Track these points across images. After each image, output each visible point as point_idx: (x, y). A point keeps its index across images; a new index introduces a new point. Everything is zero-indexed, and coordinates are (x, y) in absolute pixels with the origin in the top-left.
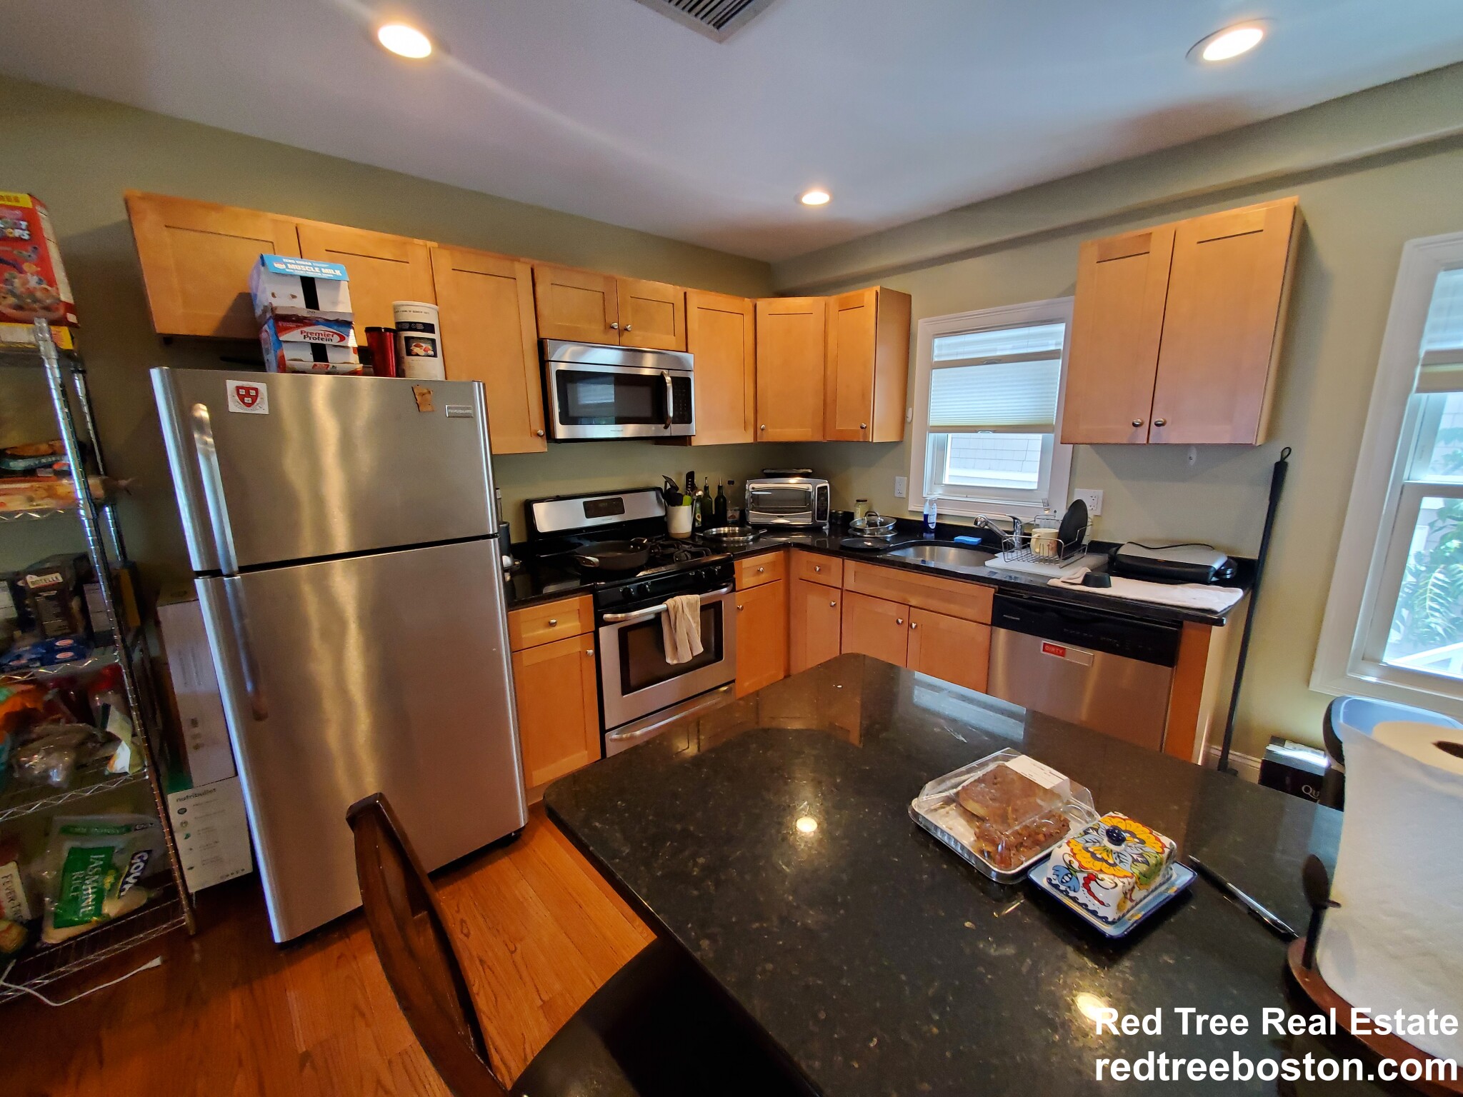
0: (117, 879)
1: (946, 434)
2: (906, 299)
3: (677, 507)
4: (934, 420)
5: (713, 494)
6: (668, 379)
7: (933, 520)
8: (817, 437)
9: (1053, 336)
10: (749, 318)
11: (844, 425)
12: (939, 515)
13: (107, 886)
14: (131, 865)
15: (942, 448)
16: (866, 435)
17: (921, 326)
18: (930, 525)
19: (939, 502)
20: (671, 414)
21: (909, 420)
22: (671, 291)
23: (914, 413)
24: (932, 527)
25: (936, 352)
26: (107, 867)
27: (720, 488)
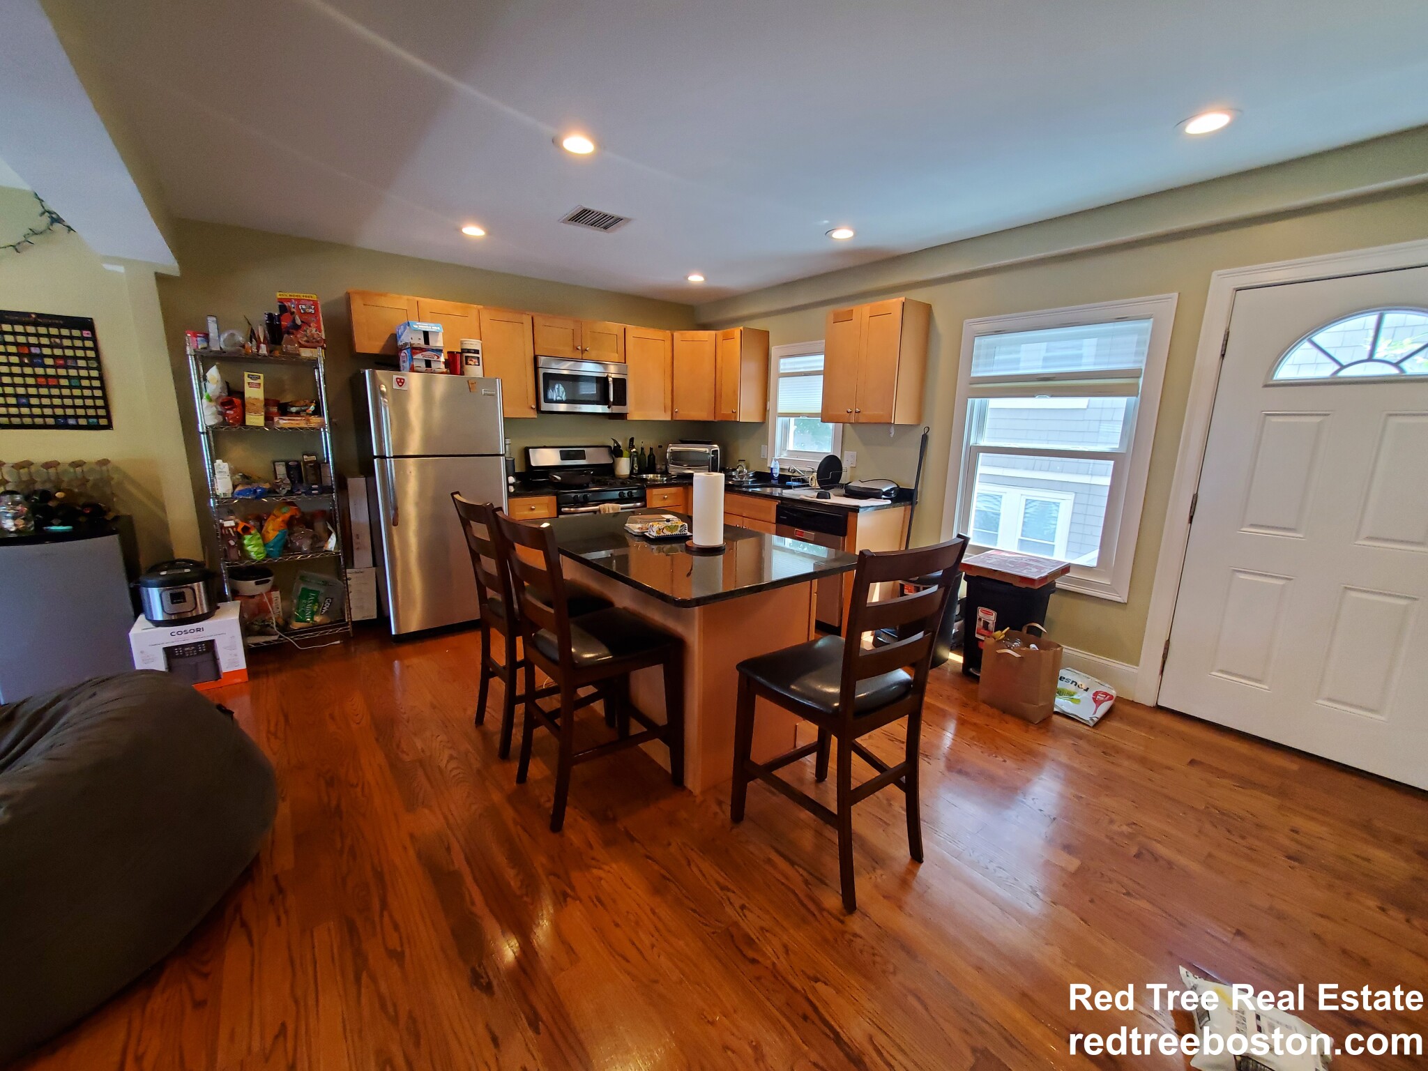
0: (319, 607)
1: (788, 418)
2: (766, 334)
3: (619, 458)
4: (782, 408)
5: (647, 453)
6: (610, 379)
7: (777, 473)
8: (711, 419)
9: (818, 362)
10: (668, 343)
11: (725, 411)
12: (782, 469)
13: (315, 610)
14: (325, 603)
15: (786, 428)
16: (736, 417)
17: (774, 351)
18: (774, 475)
19: (781, 461)
20: (612, 400)
21: (768, 409)
22: (615, 327)
23: (770, 405)
24: (776, 476)
25: (782, 367)
26: (316, 601)
27: (651, 449)
